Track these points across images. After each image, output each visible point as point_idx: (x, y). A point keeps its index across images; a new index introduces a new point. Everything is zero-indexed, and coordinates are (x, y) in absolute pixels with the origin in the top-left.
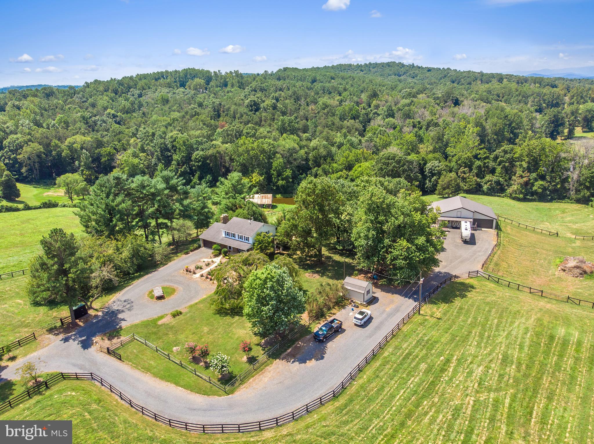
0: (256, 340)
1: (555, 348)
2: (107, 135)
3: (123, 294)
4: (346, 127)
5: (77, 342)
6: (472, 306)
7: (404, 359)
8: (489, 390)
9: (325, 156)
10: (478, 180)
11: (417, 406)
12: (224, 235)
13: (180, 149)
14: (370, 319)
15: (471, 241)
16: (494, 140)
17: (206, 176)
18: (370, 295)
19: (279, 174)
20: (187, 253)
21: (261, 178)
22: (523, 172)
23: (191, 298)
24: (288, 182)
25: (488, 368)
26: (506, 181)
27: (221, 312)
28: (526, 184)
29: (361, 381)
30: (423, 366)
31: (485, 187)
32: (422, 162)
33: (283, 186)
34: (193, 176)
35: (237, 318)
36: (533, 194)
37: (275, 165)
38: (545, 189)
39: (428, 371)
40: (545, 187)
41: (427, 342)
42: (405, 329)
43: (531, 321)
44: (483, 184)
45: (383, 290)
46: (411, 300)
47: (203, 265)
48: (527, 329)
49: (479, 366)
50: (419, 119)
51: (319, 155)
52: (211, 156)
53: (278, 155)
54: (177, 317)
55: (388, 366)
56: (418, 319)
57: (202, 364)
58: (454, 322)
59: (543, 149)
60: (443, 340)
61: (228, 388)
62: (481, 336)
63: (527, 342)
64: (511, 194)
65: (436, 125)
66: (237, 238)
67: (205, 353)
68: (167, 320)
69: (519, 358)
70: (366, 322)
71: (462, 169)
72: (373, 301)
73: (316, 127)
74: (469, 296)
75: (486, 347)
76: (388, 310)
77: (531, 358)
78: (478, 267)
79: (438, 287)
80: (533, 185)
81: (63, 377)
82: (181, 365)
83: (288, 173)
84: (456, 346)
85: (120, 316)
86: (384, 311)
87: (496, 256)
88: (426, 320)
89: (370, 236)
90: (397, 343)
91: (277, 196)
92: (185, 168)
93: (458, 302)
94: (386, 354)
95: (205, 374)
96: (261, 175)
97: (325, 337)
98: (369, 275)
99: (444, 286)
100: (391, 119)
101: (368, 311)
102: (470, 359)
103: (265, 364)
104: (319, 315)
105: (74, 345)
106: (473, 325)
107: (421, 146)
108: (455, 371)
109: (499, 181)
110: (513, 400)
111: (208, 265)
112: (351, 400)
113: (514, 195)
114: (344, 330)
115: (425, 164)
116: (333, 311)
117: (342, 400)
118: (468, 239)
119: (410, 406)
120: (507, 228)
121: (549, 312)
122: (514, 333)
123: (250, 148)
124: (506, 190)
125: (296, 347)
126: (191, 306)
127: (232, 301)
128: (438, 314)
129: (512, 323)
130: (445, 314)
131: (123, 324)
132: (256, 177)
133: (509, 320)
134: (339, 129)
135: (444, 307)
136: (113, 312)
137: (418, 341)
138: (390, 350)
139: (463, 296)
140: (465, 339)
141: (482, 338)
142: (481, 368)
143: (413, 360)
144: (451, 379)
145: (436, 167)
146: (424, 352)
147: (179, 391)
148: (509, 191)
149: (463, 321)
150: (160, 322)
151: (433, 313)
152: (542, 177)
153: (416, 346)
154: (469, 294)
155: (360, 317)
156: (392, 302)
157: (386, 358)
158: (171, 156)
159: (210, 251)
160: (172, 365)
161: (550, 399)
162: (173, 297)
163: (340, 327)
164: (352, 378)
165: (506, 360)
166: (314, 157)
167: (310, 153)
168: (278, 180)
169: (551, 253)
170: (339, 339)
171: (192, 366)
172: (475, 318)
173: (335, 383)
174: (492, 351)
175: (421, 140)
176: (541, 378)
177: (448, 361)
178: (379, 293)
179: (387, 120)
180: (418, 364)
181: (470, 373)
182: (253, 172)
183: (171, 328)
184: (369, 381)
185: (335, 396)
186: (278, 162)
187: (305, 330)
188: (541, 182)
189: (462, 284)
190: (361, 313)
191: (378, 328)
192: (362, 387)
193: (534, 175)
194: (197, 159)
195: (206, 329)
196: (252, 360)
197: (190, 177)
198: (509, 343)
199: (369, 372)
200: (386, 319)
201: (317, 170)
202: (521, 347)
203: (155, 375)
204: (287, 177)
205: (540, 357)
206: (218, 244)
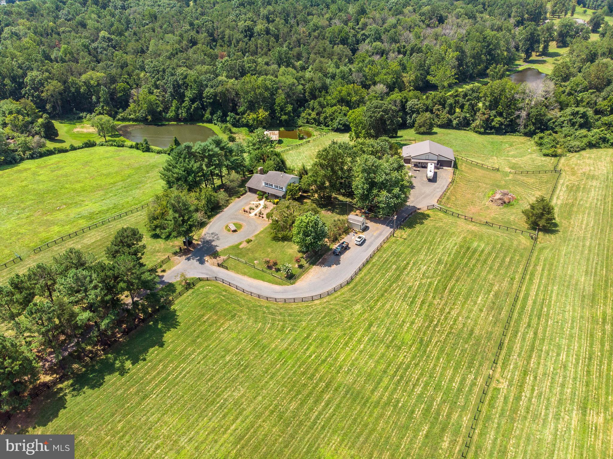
0: (300, 255)
1: (468, 254)
2: (112, 65)
3: (209, 229)
4: (336, 54)
5: (195, 261)
6: (426, 230)
7: (384, 263)
8: (428, 278)
9: (320, 88)
10: (450, 116)
11: (390, 287)
12: (264, 185)
13: (191, 86)
14: (365, 240)
15: (433, 180)
16: (472, 63)
17: (217, 111)
18: (364, 226)
19: (282, 109)
20: (239, 197)
21: (267, 113)
22: (485, 109)
23: (254, 231)
24: (290, 116)
25: (429, 266)
26: (472, 116)
27: (276, 239)
28: (487, 120)
29: (361, 276)
30: (394, 267)
31: (455, 122)
32: (404, 100)
33: (286, 120)
34: (205, 110)
35: (286, 242)
36: (491, 128)
37: (278, 101)
38: (501, 124)
39: (396, 269)
40: (501, 123)
41: (397, 253)
42: (385, 246)
43: (460, 239)
44: (452, 119)
45: (371, 221)
46: (389, 227)
47: (254, 207)
48: (456, 244)
49: (424, 266)
50: (404, 43)
51: (314, 87)
52: (220, 93)
53: (280, 91)
54: (250, 243)
55: (375, 267)
56: (393, 239)
57: (274, 269)
58: (414, 241)
59: (503, 90)
60: (406, 252)
61: (292, 281)
62: (429, 249)
63: (454, 251)
64: (474, 128)
65: (419, 50)
66: (274, 187)
67: (275, 264)
68: (244, 245)
69: (447, 261)
70: (362, 243)
71: (437, 107)
72: (366, 229)
73: (309, 53)
74: (425, 223)
75: (430, 255)
76: (375, 234)
77: (453, 261)
78: (434, 202)
79: (406, 218)
80: (493, 120)
81: (200, 280)
82: (263, 271)
83: (289, 108)
84: (414, 255)
85: (213, 243)
86: (373, 235)
87: (449, 192)
88: (397, 240)
89: (365, 188)
90: (380, 254)
91: (280, 129)
92: (198, 104)
93: (418, 227)
94: (374, 261)
95: (278, 275)
96: (266, 110)
97: (340, 252)
98: (363, 211)
99: (410, 216)
100: (378, 43)
101: (363, 235)
102: (420, 262)
103: (308, 269)
104: (335, 240)
105: (194, 262)
106: (425, 242)
107: (404, 75)
108: (411, 269)
109: (466, 117)
110: (438, 282)
111: (257, 207)
112: (356, 285)
113: (476, 129)
114: (349, 248)
115: (406, 102)
116: (343, 236)
117: (351, 285)
118: (431, 178)
119: (386, 287)
120: (462, 166)
121: (472, 232)
122: (448, 246)
123: (256, 87)
124: (471, 124)
125: (324, 258)
126: (256, 236)
127: (283, 233)
128: (405, 236)
129: (448, 240)
130: (409, 236)
131: (218, 249)
132: (262, 114)
133: (447, 238)
134: (330, 56)
135: (408, 231)
136: (207, 241)
137: (392, 253)
138: (376, 258)
139: (422, 223)
140: (419, 251)
141: (429, 250)
142: (425, 267)
143: (389, 263)
144: (408, 273)
145: (415, 105)
146: (395, 259)
147: (266, 284)
148: (473, 125)
149: (419, 240)
150: (241, 247)
151: (402, 236)
152: (500, 114)
153: (391, 256)
154: (425, 222)
155: (359, 240)
156: (377, 229)
157: (374, 263)
158: (184, 92)
159: (255, 196)
160: (257, 271)
161: (457, 281)
162: (242, 230)
163: (347, 246)
164: (356, 274)
165: (439, 262)
166: (310, 90)
167: (306, 85)
168: (281, 115)
169: (489, 186)
170: (347, 254)
171: (268, 271)
172: (427, 238)
173: (348, 277)
174: (433, 257)
175: (404, 68)
176: (456, 271)
177: (408, 264)
178: (370, 224)
179: (374, 44)
180: (392, 265)
181: (419, 270)
182: (259, 108)
183: (249, 249)
184: (365, 275)
185: (348, 283)
186: (280, 98)
187: (328, 249)
188: (499, 119)
189: (423, 214)
190: (359, 237)
191: (369, 246)
192: (361, 278)
193: (494, 112)
194: (208, 96)
195: (269, 250)
196: (301, 267)
197: (202, 112)
198: (444, 253)
199: (365, 271)
200: (374, 240)
201: (314, 103)
202: (450, 254)
203: (250, 276)
204: (289, 112)
205: (459, 260)
206: (260, 191)
